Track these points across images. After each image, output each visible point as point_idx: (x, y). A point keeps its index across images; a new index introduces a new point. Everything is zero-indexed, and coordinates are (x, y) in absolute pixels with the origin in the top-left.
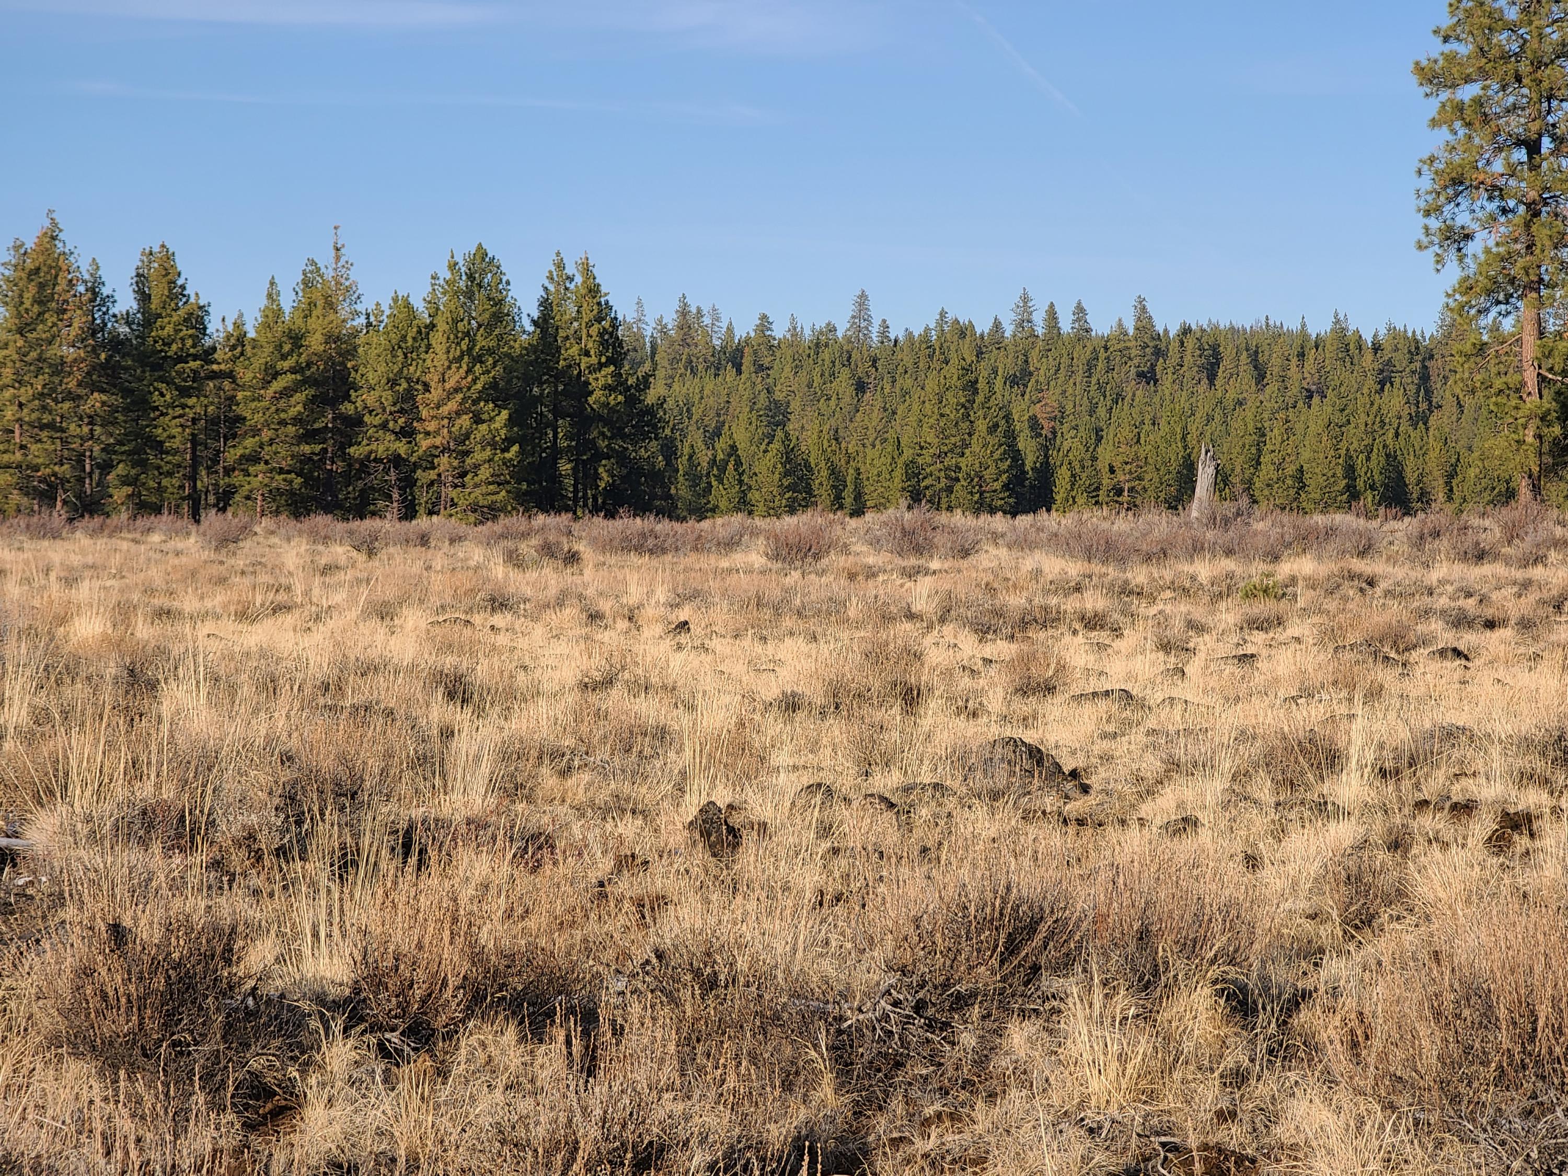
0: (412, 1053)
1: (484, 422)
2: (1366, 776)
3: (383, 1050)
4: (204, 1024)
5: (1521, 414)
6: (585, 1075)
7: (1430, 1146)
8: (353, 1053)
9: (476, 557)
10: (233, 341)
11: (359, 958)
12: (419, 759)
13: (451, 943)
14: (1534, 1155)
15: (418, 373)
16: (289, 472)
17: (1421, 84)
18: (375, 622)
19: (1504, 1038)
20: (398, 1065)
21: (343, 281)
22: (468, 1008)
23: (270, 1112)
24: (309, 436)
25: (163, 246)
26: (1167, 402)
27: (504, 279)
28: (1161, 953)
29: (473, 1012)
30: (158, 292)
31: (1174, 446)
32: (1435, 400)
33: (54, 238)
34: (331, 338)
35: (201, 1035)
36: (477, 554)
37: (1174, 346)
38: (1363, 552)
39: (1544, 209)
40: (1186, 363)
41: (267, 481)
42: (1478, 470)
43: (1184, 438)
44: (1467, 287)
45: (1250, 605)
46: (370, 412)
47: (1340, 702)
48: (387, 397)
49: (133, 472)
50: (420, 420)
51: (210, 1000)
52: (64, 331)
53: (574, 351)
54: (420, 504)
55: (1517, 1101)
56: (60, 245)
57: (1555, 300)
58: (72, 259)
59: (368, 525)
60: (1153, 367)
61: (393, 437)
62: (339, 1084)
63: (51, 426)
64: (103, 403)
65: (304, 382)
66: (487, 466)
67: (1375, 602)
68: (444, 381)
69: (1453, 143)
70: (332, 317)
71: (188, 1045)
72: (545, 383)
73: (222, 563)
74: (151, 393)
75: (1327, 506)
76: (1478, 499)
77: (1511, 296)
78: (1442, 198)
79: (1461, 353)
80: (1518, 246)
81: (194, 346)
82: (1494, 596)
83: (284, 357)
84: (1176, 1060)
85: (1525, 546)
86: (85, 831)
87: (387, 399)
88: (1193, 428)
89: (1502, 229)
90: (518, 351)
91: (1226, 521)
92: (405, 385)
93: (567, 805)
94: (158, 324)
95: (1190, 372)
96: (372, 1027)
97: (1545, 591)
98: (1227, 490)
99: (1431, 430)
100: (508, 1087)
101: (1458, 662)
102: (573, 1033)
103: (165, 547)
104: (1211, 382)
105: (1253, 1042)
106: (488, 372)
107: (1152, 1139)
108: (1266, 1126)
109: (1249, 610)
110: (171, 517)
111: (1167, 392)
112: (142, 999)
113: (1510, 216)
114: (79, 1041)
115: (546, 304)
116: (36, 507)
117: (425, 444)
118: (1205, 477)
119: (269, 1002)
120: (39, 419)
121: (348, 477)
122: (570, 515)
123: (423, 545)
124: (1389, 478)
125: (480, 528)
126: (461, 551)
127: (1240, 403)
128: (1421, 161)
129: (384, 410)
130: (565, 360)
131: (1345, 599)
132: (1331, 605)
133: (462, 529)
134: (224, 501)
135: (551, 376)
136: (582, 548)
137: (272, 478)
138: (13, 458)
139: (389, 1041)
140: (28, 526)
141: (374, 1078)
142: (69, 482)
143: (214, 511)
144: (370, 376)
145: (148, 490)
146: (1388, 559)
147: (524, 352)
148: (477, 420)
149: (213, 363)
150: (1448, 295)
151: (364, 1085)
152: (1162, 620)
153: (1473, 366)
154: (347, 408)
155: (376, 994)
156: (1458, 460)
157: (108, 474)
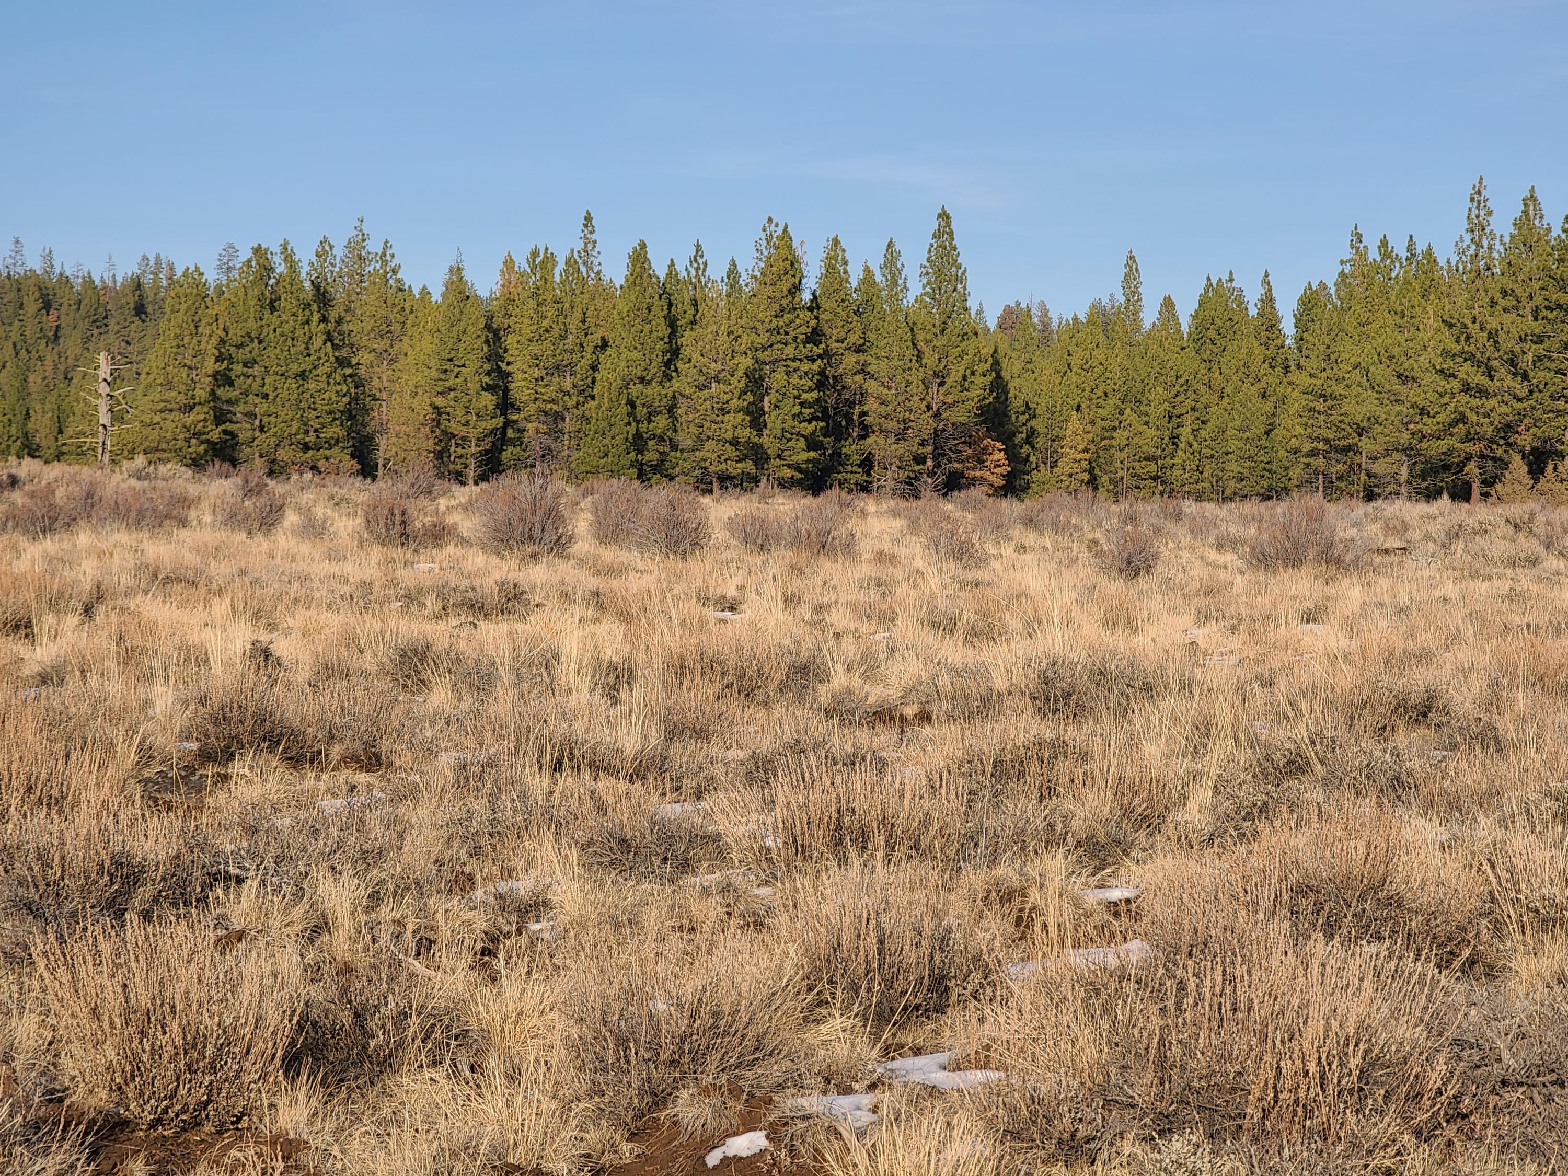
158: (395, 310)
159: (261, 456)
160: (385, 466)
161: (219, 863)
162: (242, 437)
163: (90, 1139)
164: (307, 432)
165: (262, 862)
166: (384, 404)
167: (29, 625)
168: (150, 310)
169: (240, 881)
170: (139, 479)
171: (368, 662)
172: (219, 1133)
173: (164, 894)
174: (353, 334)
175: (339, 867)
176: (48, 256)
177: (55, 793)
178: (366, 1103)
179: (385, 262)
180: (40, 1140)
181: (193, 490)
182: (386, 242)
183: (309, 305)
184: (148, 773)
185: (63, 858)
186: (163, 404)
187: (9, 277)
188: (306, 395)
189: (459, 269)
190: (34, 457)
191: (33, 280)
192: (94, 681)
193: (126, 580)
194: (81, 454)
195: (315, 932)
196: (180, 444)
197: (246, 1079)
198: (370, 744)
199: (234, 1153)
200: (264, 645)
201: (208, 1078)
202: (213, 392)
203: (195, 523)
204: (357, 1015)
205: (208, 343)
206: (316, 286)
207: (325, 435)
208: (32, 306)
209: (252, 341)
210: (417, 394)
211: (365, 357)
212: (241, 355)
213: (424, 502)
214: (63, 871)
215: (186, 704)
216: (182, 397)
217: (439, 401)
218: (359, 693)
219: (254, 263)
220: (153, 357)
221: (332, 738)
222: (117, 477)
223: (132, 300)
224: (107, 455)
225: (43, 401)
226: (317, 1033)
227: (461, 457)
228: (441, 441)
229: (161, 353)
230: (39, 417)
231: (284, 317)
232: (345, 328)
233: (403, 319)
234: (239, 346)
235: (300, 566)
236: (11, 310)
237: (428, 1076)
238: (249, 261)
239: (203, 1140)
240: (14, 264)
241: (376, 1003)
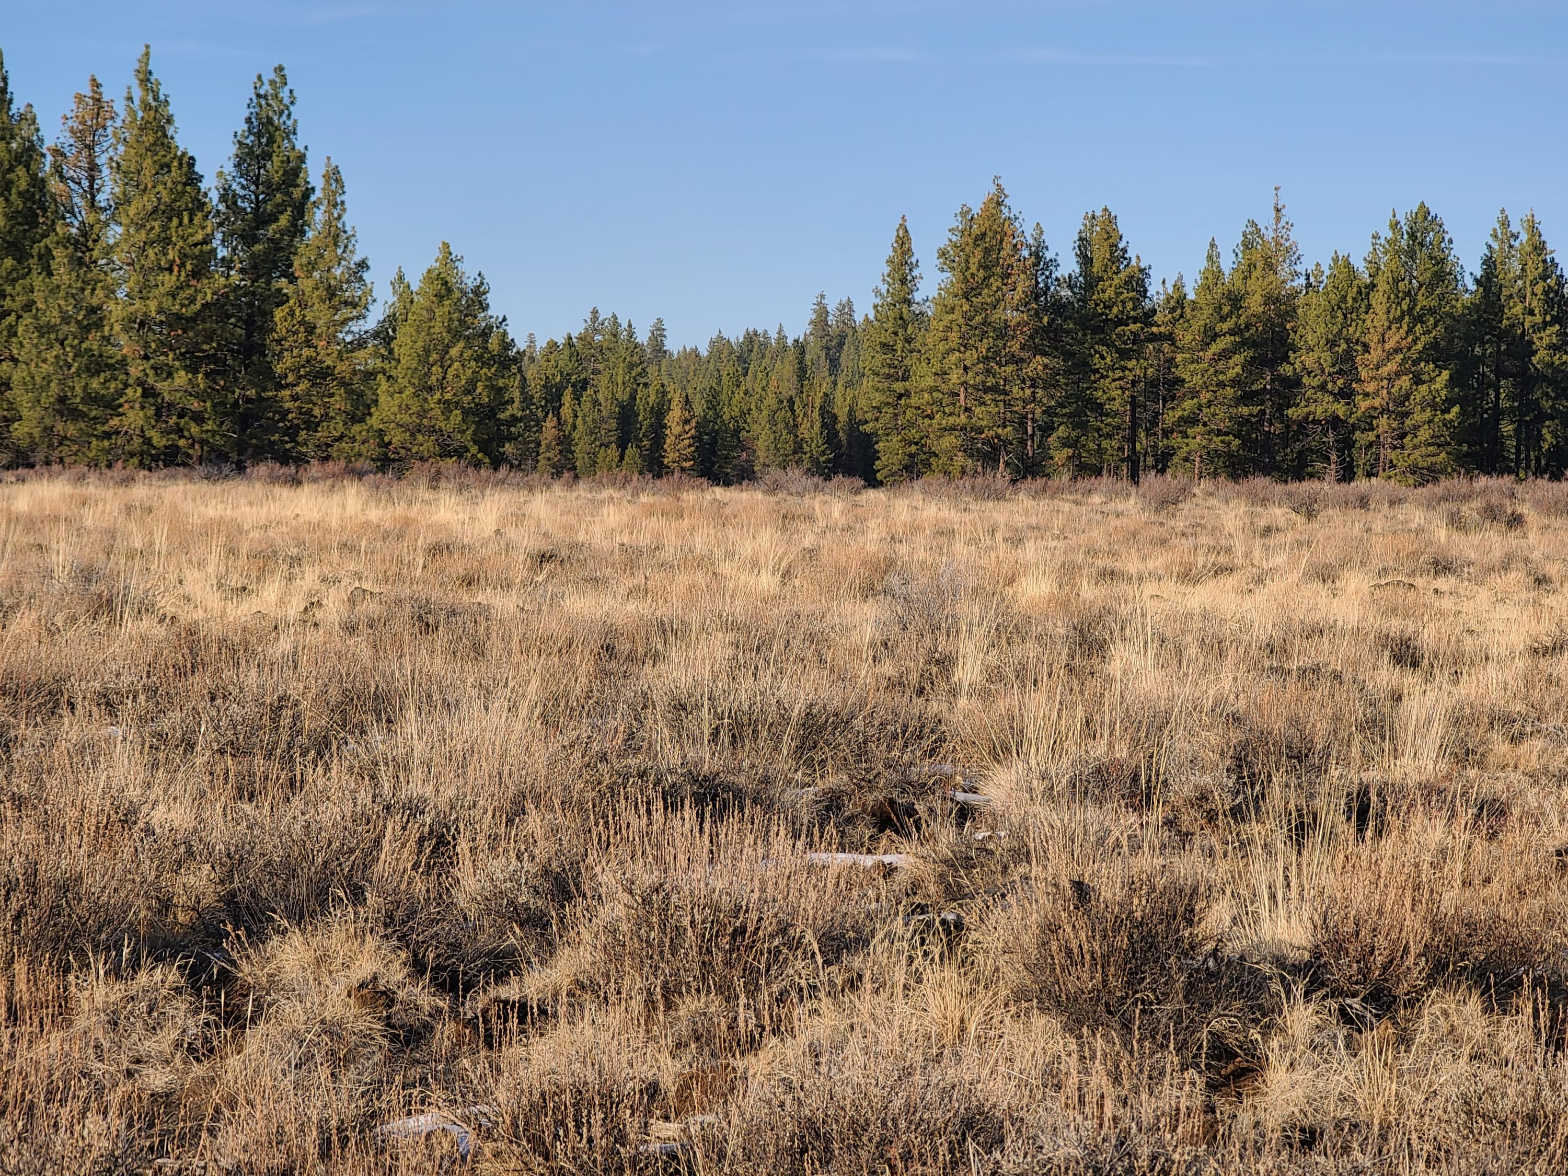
0: (1374, 1020)
1: (1424, 382)
3: (1344, 1015)
4: (1166, 983)
6: (1552, 1048)
8: (1315, 1018)
9: (1417, 520)
10: (1172, 303)
11: (1320, 923)
12: (1367, 723)
13: (1413, 910)
15: (1358, 334)
16: (1227, 434)
18: (1317, 585)
20: (1360, 1032)
21: (1283, 241)
22: (1428, 976)
23: (1232, 1073)
24: (1247, 398)
25: (1105, 210)
27: (1447, 237)
29: (1435, 980)
30: (1100, 255)
33: (999, 204)
34: (1271, 299)
35: (1163, 994)
36: (1415, 516)
41: (1204, 442)
46: (1309, 374)
48: (1327, 358)
49: (1073, 434)
50: (1359, 381)
51: (1172, 960)
52: (1009, 296)
53: (1518, 309)
54: (1358, 466)
56: (1005, 210)
58: (1017, 224)
59: (1306, 487)
61: (1331, 399)
62: (1301, 1047)
63: (995, 389)
64: (1046, 366)
65: (1243, 343)
66: (1426, 427)
68: (1384, 341)
70: (1272, 278)
71: (1151, 1004)
72: (1487, 343)
73: (1162, 524)
74: (1091, 356)
81: (1134, 309)
83: (1223, 319)
86: (1041, 788)
87: (1326, 360)
90: (1460, 311)
92: (1344, 346)
93: (1519, 772)
94: (1100, 287)
96: (1333, 993)
100: (1472, 1058)
102: (1541, 1006)
103: (1105, 508)
106: (1430, 332)
110: (1110, 479)
112: (1106, 957)
114: (1044, 996)
115: (1489, 263)
116: (980, 469)
117: (1364, 405)
119: (1230, 963)
120: (983, 382)
121: (1285, 440)
122: (1513, 477)
123: (1362, 507)
125: (1420, 490)
126: (1401, 513)
129: (1323, 371)
130: (1508, 319)
133: (1402, 491)
134: (1162, 463)
135: (1494, 336)
136: (1526, 511)
137: (1210, 440)
138: (958, 421)
139: (1351, 1007)
140: (973, 488)
141: (1335, 1044)
142: (1011, 444)
143: (1153, 473)
144: (1309, 337)
145: (1088, 451)
147: (1466, 311)
148: (1418, 381)
149: (1152, 325)
151: (1326, 1050)
154: (1286, 370)
155: (1337, 959)
157: (1049, 436)
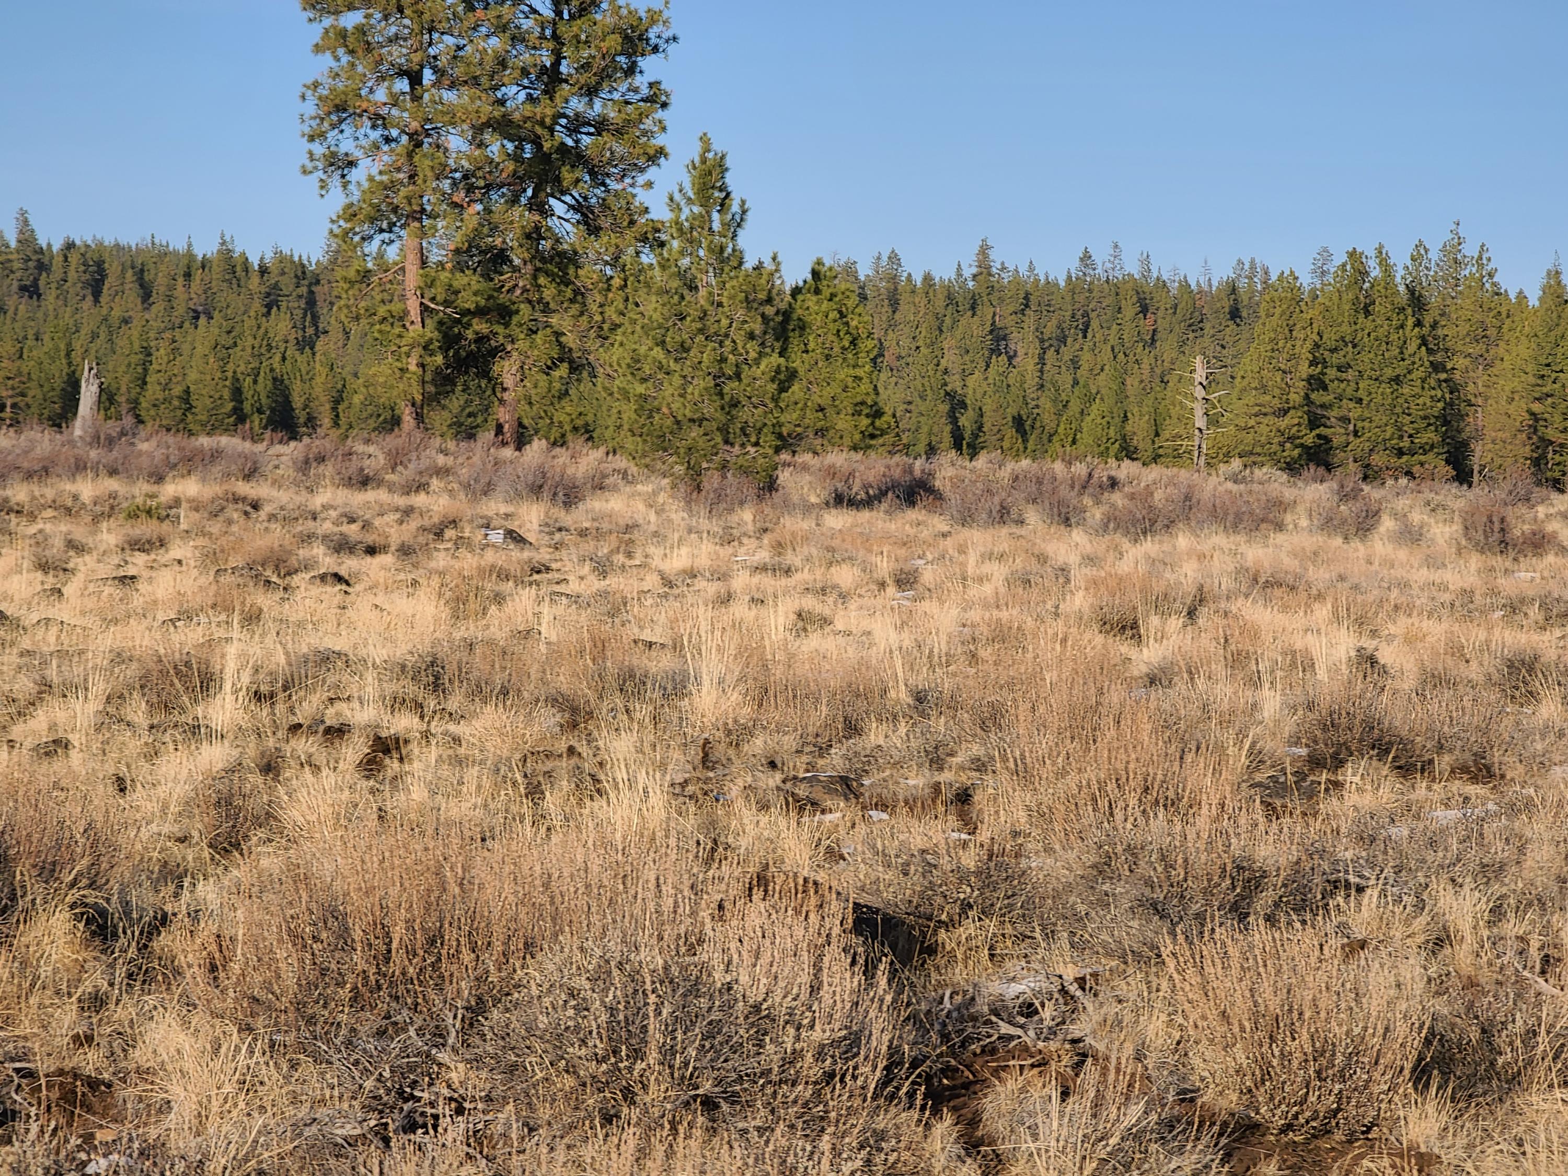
2: (240, 701)
5: (404, 342)
7: (285, 1067)
14: (387, 1074)
17: (305, 9)
19: (358, 958)
26: (51, 318)
28: (18, 877)
31: (58, 363)
32: (321, 326)
37: (58, 261)
38: (249, 475)
39: (426, 140)
40: (69, 279)
42: (362, 397)
43: (68, 355)
44: (350, 213)
45: (132, 526)
47: (219, 624)
55: (370, 1021)
57: (437, 231)
60: (36, 280)
67: (258, 525)
69: (336, 69)
75: (214, 428)
76: (363, 426)
77: (394, 224)
78: (326, 124)
79: (345, 279)
80: (401, 176)
82: (377, 522)
84: (33, 985)
85: (407, 473)
88: (77, 345)
89: (385, 158)
91: (111, 442)
95: (74, 286)
97: (426, 518)
98: (113, 409)
99: (318, 355)
101: (339, 587)
104: (96, 300)
105: (112, 966)
107: (6, 1065)
108: (124, 1050)
109: (131, 532)
111: (51, 308)
113: (393, 145)
118: (88, 394)
124: (276, 401)
127: (126, 321)
128: (305, 86)
131: (230, 522)
132: (215, 527)
146: (274, 482)
150: (333, 221)
152: (41, 540)
153: (357, 293)
156: (344, 386)
158: (1492, 314)
159: (1355, 461)
160: (1480, 472)
161: (1339, 871)
162: (1336, 442)
163: (1224, 1141)
164: (1401, 437)
165: (1382, 871)
166: (1479, 409)
167: (1135, 626)
168: (1244, 314)
169: (1360, 890)
170: (1235, 482)
171: (1474, 672)
172: (1350, 1142)
173: (1284, 899)
174: (1448, 339)
175: (1460, 880)
176: (1146, 261)
177: (1171, 794)
178: (1495, 1120)
179: (1481, 266)
180: (1174, 1138)
181: (1289, 494)
182: (1483, 245)
183: (1404, 309)
184: (1259, 777)
185: (1186, 860)
186: (1257, 408)
187: (1107, 281)
188: (1400, 400)
189: (1557, 272)
190: (1133, 459)
191: (1131, 284)
192: (1200, 683)
193: (1227, 583)
194: (1178, 457)
195: (1436, 944)
196: (1275, 447)
197: (1376, 1089)
198: (1479, 756)
199: (1366, 1163)
200: (1369, 652)
201: (1337, 1086)
202: (1307, 396)
203: (1291, 527)
204: (1484, 1031)
205: (1302, 346)
206: (1411, 290)
207: (1420, 440)
208: (1130, 310)
209: (1346, 345)
210: (1513, 399)
211: (1460, 362)
212: (1335, 359)
213: (1522, 509)
214: (1186, 873)
215: (1294, 709)
216: (1276, 401)
217: (1537, 407)
218: (1467, 703)
219: (1348, 267)
220: (1247, 361)
221: (1441, 748)
222: (1214, 480)
223: (1227, 304)
224: (1203, 458)
225: (1140, 404)
226: (1443, 1046)
227: (1558, 464)
228: (1538, 448)
229: (1255, 357)
230: (1137, 419)
231: (1379, 322)
232: (1440, 332)
233: (1499, 324)
234: (1333, 351)
235: (1398, 573)
236: (1109, 313)
237: (1559, 1095)
238: (1344, 265)
239: (1333, 1149)
240: (1113, 269)
241: (1503, 1019)
